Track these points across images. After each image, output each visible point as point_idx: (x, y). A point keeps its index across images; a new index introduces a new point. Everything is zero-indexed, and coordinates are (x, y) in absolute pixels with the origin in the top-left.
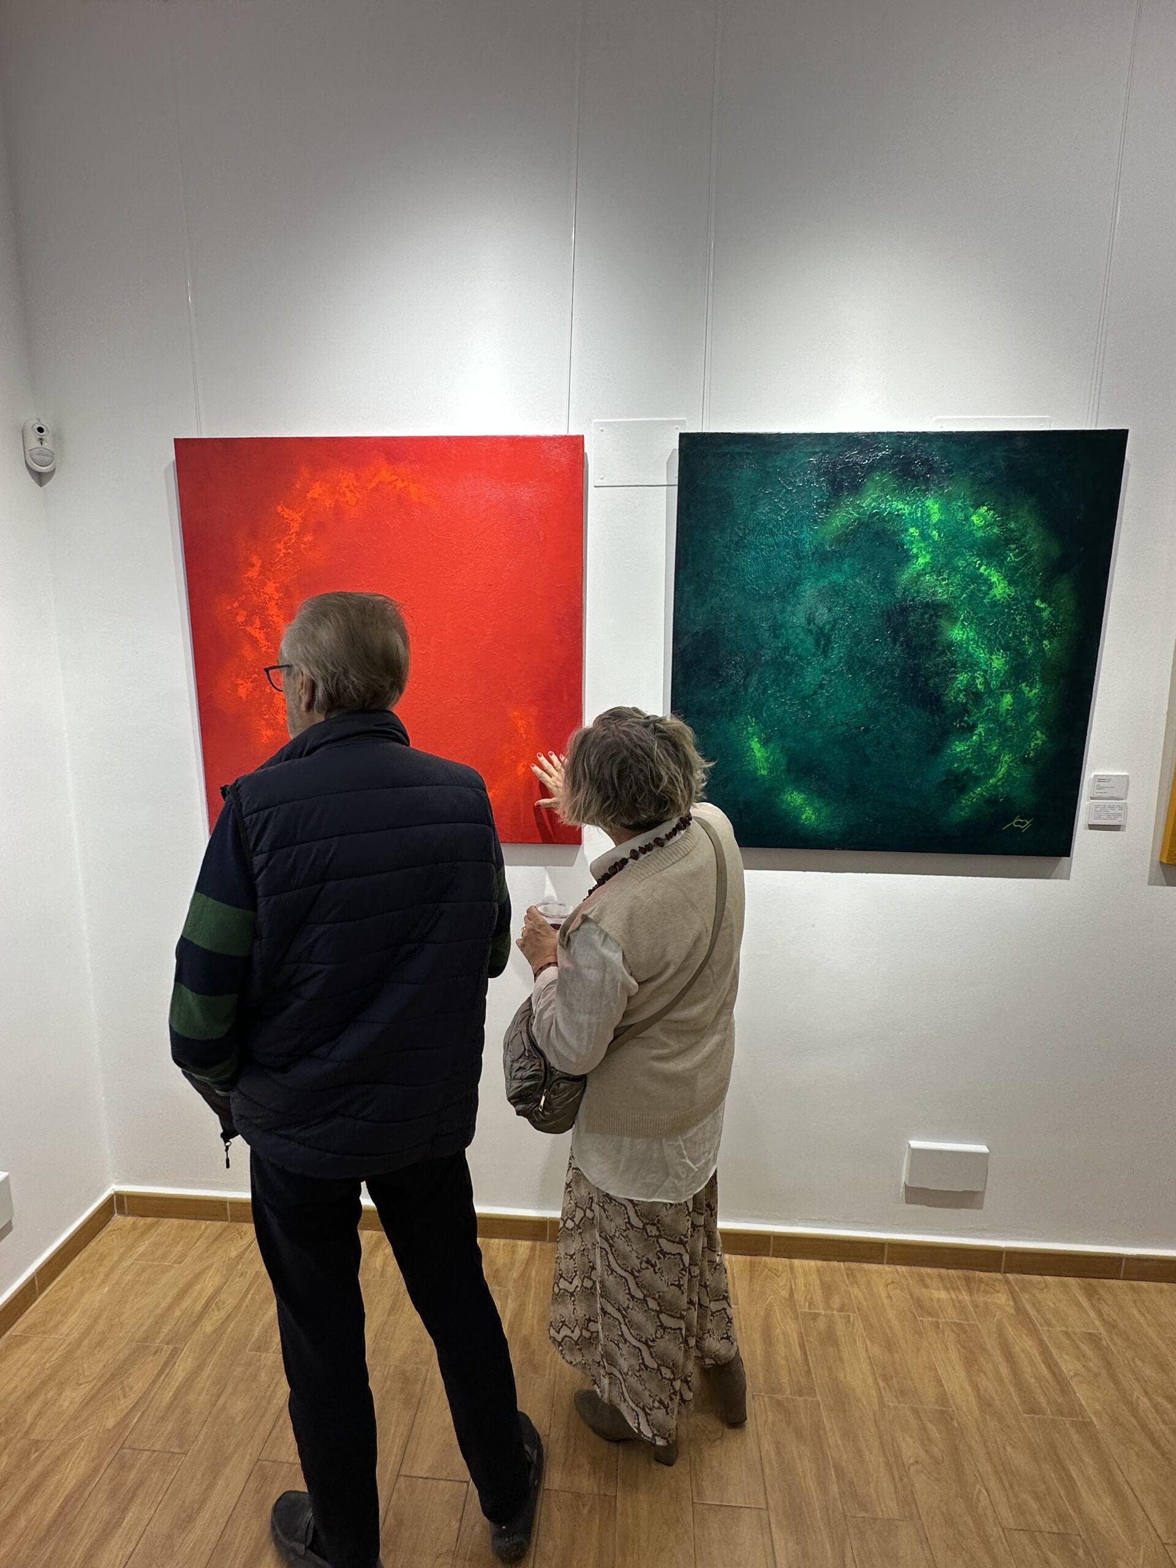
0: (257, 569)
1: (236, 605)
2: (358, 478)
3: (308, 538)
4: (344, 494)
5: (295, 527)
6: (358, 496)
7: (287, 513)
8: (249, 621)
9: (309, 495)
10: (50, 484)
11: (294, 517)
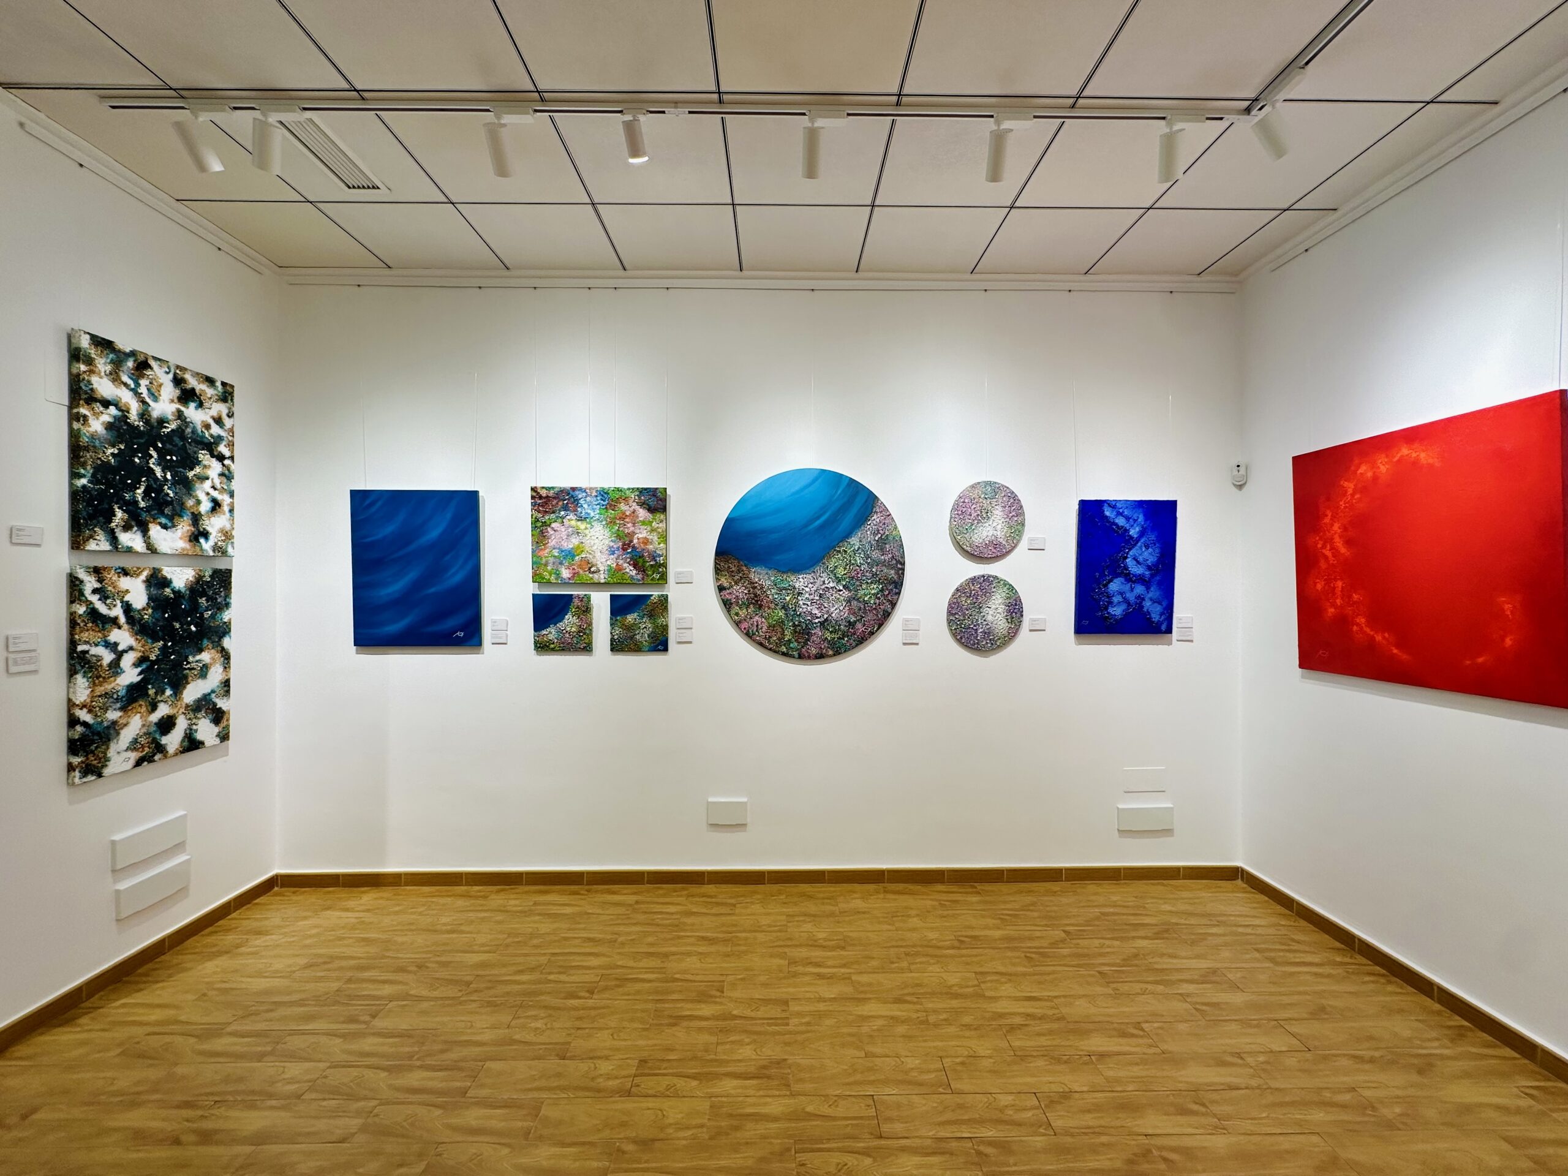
0: (1329, 517)
1: (1318, 538)
2: (1387, 456)
3: (1357, 496)
4: (1379, 467)
5: (1350, 491)
6: (1387, 466)
7: (1346, 484)
8: (1324, 547)
9: (1359, 472)
10: (1245, 489)
11: (1350, 486)
